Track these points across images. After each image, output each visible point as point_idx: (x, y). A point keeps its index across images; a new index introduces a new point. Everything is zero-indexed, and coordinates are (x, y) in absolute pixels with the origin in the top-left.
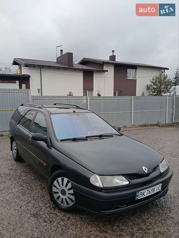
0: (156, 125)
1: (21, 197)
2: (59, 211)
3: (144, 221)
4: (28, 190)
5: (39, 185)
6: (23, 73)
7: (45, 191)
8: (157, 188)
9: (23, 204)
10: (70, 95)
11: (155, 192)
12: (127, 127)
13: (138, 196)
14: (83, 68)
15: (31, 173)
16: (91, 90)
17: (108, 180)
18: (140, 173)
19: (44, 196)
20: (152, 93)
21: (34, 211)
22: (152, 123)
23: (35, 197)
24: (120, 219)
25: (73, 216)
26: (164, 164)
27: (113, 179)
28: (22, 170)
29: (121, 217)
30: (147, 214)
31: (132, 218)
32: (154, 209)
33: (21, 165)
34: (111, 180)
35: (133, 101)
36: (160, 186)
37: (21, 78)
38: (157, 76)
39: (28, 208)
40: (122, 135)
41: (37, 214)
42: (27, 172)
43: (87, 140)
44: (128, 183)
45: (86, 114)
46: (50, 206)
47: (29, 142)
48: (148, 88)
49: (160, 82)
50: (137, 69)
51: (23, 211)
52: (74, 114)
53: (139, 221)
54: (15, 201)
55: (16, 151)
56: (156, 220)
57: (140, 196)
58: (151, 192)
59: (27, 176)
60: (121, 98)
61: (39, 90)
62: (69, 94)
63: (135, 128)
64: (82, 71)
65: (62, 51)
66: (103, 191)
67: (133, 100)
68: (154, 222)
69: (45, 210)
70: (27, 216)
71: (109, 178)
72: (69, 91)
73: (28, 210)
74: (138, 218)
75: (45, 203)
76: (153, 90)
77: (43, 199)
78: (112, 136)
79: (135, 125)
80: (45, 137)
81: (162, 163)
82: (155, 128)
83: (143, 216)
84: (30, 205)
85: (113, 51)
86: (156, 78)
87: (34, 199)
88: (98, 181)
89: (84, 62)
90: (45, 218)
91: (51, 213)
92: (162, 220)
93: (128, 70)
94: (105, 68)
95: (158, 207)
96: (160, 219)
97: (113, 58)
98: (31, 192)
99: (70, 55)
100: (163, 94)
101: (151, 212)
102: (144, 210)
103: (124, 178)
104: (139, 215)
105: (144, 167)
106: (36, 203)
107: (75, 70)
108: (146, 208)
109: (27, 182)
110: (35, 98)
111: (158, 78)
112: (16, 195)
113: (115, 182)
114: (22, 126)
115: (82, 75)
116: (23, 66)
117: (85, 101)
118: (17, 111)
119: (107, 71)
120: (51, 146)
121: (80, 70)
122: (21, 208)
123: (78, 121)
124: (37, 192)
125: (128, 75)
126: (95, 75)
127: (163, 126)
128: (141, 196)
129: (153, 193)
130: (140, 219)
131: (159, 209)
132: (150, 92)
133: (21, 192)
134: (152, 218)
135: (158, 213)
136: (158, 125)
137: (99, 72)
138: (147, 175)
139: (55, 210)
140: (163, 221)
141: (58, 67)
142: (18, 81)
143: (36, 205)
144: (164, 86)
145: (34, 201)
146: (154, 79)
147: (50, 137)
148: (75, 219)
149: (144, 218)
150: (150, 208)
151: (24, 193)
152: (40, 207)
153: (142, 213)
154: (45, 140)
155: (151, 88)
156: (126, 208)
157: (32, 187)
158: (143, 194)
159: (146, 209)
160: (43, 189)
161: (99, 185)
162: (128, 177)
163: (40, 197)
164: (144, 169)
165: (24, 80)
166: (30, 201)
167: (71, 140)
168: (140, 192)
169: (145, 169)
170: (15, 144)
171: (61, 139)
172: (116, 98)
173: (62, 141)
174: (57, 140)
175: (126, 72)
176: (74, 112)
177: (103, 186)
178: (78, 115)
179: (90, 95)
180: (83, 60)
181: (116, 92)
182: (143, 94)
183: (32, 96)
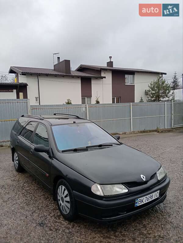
0: (156, 131)
1: (26, 208)
2: (64, 220)
3: (145, 226)
4: (31, 201)
5: (42, 195)
6: (20, 81)
7: (49, 201)
8: (155, 195)
9: (28, 214)
10: (69, 103)
11: (154, 199)
12: (126, 134)
13: (137, 203)
14: (81, 75)
15: (34, 184)
16: (90, 96)
17: (109, 189)
18: (138, 181)
20: (150, 99)
21: (39, 220)
22: (151, 129)
24: (122, 225)
25: (77, 224)
26: (161, 171)
27: (113, 188)
28: (24, 181)
29: (123, 223)
30: (148, 220)
31: (133, 224)
32: (155, 215)
33: (24, 176)
34: (111, 189)
35: (131, 108)
36: (158, 193)
37: (18, 87)
38: (155, 81)
39: (34, 217)
40: (121, 144)
41: (42, 223)
42: (30, 183)
43: (87, 150)
44: (127, 191)
45: (86, 124)
46: (55, 215)
47: (30, 152)
48: (146, 93)
49: (158, 87)
50: (134, 75)
51: (28, 220)
52: (74, 124)
53: (140, 226)
54: (20, 211)
55: (17, 162)
56: (156, 225)
57: (139, 203)
58: (149, 199)
59: (30, 187)
60: (121, 105)
61: (36, 98)
62: (67, 101)
63: (134, 135)
64: (80, 78)
65: (59, 58)
66: (104, 199)
67: (131, 106)
68: (154, 226)
69: (50, 220)
70: (33, 225)
71: (109, 187)
72: (68, 99)
73: (33, 219)
74: (139, 224)
75: (50, 213)
76: (152, 95)
77: (48, 208)
78: (112, 145)
79: (134, 132)
80: (47, 148)
81: (160, 171)
82: (154, 134)
83: (144, 221)
84: (35, 215)
85: (110, 57)
86: (154, 83)
87: (38, 208)
88: (99, 190)
89: (82, 69)
90: (50, 227)
91: (56, 222)
92: (161, 224)
93: (126, 76)
94: (103, 75)
96: (160, 224)
97: (110, 64)
98: (35, 203)
99: (67, 63)
100: (161, 99)
101: (151, 218)
102: (144, 216)
103: (123, 186)
104: (140, 221)
105: (142, 176)
106: (40, 213)
107: (73, 77)
108: (146, 213)
109: (31, 192)
110: (33, 108)
111: (156, 83)
112: (21, 206)
113: (114, 191)
114: (23, 137)
115: (80, 82)
116: (20, 75)
117: (84, 109)
118: (18, 122)
119: (105, 77)
120: (53, 157)
121: (78, 77)
122: (26, 218)
124: (41, 202)
125: (126, 81)
126: (93, 82)
127: (162, 132)
129: (151, 200)
130: (141, 224)
131: (159, 214)
132: (148, 97)
133: (25, 202)
134: (152, 223)
135: (158, 218)
136: (157, 131)
137: (97, 78)
138: (146, 182)
139: (59, 219)
140: (163, 226)
141: (55, 74)
142: (16, 90)
144: (162, 91)
145: (39, 211)
146: (152, 84)
147: (51, 149)
148: (79, 227)
149: (145, 223)
150: (151, 213)
151: (28, 204)
152: (45, 217)
153: (143, 218)
154: (47, 152)
155: (149, 93)
156: (127, 214)
157: (36, 197)
158: (142, 201)
159: (146, 215)
160: (46, 198)
161: (100, 193)
162: (127, 185)
163: (44, 207)
164: (142, 177)
165: (22, 88)
166: (35, 211)
167: (73, 151)
168: (138, 199)
169: (143, 177)
170: (17, 155)
171: (63, 150)
172: (114, 105)
173: (63, 151)
174: (58, 151)
175: (124, 78)
176: (74, 122)
177: (104, 194)
178: (78, 126)
179: (89, 102)
180: (81, 67)
181: (115, 98)
182: (142, 100)
183: (31, 106)
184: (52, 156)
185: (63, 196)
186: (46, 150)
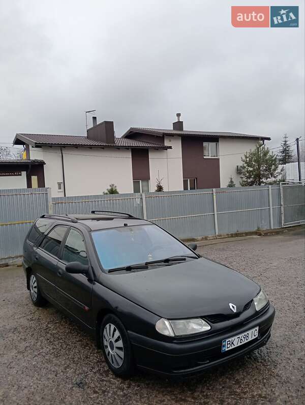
0: (256, 233)
1: (55, 361)
2: (114, 377)
3: (238, 382)
4: (62, 350)
5: (78, 341)
6: (32, 158)
7: (90, 349)
8: (253, 334)
9: (59, 369)
10: (113, 192)
11: (250, 339)
12: (208, 239)
13: (224, 346)
14: (131, 145)
15: (64, 324)
16: (147, 178)
17: (181, 326)
18: (225, 313)
19: (88, 356)
20: (246, 180)
21: (77, 379)
22: (248, 230)
23: (76, 359)
24: (203, 381)
25: (135, 383)
26: (261, 297)
27: (188, 324)
28: (48, 320)
29: (204, 379)
30: (243, 372)
31: (221, 380)
32: (253, 365)
33: (46, 312)
34: (185, 326)
35: (215, 197)
36: (256, 330)
37: (30, 166)
38: (253, 151)
39: (68, 375)
40: (199, 256)
41: (81, 383)
42: (57, 323)
43: (147, 268)
44: (209, 328)
45: (143, 227)
46: (100, 370)
47: (58, 274)
48: (239, 171)
49: (257, 161)
50: (218, 141)
51: (60, 380)
52: (126, 228)
53: (231, 382)
54: (46, 366)
55: (36, 290)
56: (256, 379)
57: (227, 347)
58: (243, 339)
59: (58, 329)
60: (197, 192)
61: (59, 184)
62: (110, 188)
63: (221, 241)
64: (130, 150)
65: (95, 118)
66: (175, 341)
67: (214, 194)
68: (252, 382)
69: (93, 378)
70: (68, 386)
71: (183, 322)
73: (67, 378)
74: (230, 379)
75: (92, 367)
76: (247, 174)
77: (88, 360)
78: (185, 259)
79: (220, 236)
80: (86, 267)
81: (259, 297)
82: (253, 238)
83: (236, 375)
84: (70, 371)
85: (179, 115)
86: (251, 154)
87: (74, 361)
88: (167, 328)
89: (133, 135)
90: (94, 388)
91: (103, 380)
92: (263, 379)
93: (205, 144)
94: (167, 143)
95: (258, 362)
96: (260, 378)
97: (178, 125)
98: (67, 352)
99: (109, 126)
100: (264, 180)
101: (248, 369)
102: (238, 367)
103: (203, 321)
104: (230, 374)
105: (231, 305)
106: (77, 368)
107: (119, 148)
108: (241, 364)
110: (57, 201)
111: (255, 154)
112: (46, 358)
113: (190, 328)
115: (131, 157)
116: (33, 147)
117: (138, 201)
119: (170, 147)
120: (94, 280)
121: (126, 148)
122: (56, 376)
123: (132, 239)
124: (77, 351)
125: (205, 152)
126: (151, 156)
127: (266, 234)
128: (229, 345)
129: (246, 341)
130: (232, 379)
132: (242, 178)
133: (52, 353)
134: (249, 377)
135: (257, 369)
136: (258, 233)
137: (157, 149)
138: (237, 315)
139: (107, 376)
140: (265, 381)
141: (90, 145)
142: (25, 172)
143: (79, 370)
144: (264, 168)
145: (75, 365)
146: (248, 156)
147: (92, 267)
149: (238, 378)
150: (247, 363)
151: (57, 354)
152: (85, 373)
153: (235, 371)
154: (85, 272)
155: (243, 171)
156: (209, 364)
157: (68, 345)
158: (232, 343)
159: (240, 366)
160: (85, 346)
161: (168, 333)
162: (209, 319)
163: (83, 358)
164: (231, 307)
165: (35, 169)
166: (68, 366)
168: (227, 341)
169: (233, 307)
170: (35, 279)
173: (110, 271)
174: (103, 271)
176: (125, 225)
177: (174, 334)
178: (131, 230)
179: (145, 188)
180: (131, 132)
181: (187, 180)
182: (232, 182)
183: (54, 199)
184: (93, 278)
185: (113, 340)
186: (84, 270)
